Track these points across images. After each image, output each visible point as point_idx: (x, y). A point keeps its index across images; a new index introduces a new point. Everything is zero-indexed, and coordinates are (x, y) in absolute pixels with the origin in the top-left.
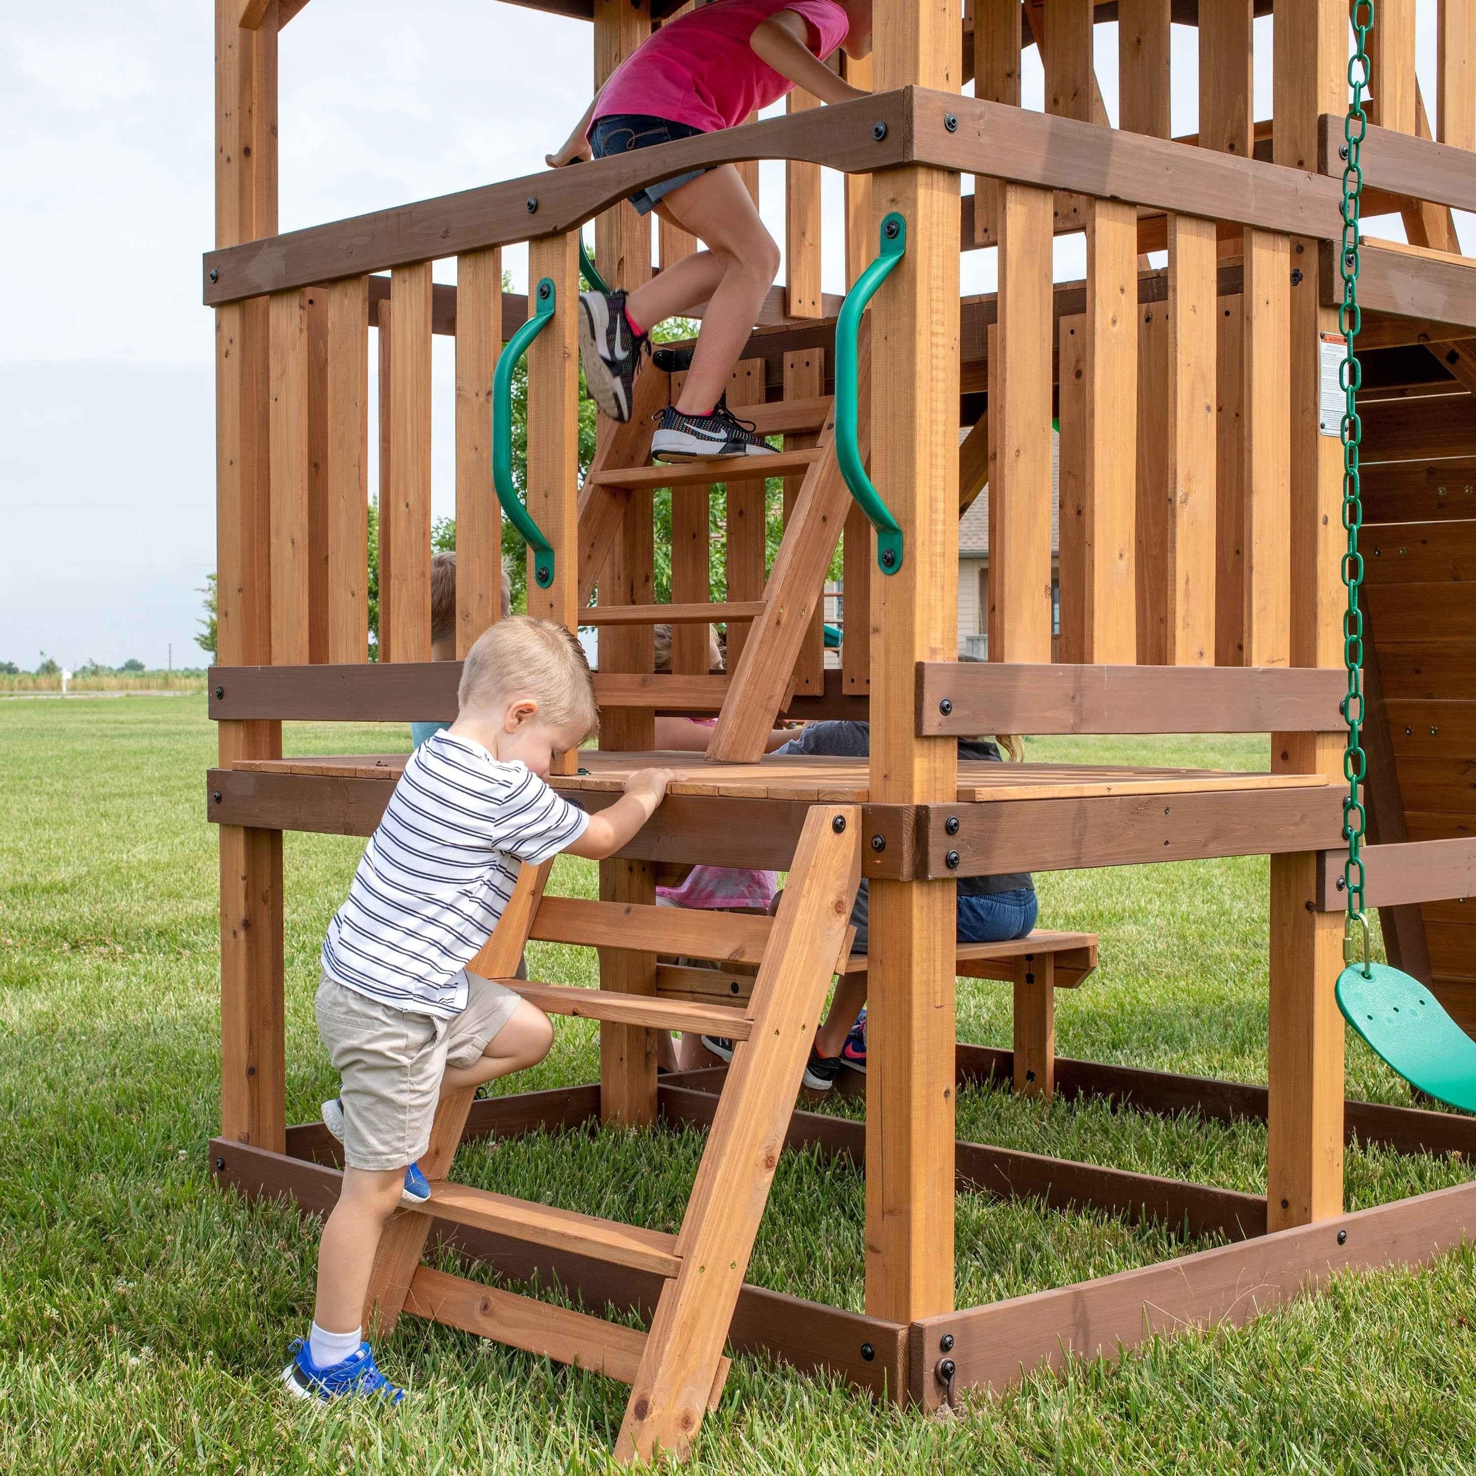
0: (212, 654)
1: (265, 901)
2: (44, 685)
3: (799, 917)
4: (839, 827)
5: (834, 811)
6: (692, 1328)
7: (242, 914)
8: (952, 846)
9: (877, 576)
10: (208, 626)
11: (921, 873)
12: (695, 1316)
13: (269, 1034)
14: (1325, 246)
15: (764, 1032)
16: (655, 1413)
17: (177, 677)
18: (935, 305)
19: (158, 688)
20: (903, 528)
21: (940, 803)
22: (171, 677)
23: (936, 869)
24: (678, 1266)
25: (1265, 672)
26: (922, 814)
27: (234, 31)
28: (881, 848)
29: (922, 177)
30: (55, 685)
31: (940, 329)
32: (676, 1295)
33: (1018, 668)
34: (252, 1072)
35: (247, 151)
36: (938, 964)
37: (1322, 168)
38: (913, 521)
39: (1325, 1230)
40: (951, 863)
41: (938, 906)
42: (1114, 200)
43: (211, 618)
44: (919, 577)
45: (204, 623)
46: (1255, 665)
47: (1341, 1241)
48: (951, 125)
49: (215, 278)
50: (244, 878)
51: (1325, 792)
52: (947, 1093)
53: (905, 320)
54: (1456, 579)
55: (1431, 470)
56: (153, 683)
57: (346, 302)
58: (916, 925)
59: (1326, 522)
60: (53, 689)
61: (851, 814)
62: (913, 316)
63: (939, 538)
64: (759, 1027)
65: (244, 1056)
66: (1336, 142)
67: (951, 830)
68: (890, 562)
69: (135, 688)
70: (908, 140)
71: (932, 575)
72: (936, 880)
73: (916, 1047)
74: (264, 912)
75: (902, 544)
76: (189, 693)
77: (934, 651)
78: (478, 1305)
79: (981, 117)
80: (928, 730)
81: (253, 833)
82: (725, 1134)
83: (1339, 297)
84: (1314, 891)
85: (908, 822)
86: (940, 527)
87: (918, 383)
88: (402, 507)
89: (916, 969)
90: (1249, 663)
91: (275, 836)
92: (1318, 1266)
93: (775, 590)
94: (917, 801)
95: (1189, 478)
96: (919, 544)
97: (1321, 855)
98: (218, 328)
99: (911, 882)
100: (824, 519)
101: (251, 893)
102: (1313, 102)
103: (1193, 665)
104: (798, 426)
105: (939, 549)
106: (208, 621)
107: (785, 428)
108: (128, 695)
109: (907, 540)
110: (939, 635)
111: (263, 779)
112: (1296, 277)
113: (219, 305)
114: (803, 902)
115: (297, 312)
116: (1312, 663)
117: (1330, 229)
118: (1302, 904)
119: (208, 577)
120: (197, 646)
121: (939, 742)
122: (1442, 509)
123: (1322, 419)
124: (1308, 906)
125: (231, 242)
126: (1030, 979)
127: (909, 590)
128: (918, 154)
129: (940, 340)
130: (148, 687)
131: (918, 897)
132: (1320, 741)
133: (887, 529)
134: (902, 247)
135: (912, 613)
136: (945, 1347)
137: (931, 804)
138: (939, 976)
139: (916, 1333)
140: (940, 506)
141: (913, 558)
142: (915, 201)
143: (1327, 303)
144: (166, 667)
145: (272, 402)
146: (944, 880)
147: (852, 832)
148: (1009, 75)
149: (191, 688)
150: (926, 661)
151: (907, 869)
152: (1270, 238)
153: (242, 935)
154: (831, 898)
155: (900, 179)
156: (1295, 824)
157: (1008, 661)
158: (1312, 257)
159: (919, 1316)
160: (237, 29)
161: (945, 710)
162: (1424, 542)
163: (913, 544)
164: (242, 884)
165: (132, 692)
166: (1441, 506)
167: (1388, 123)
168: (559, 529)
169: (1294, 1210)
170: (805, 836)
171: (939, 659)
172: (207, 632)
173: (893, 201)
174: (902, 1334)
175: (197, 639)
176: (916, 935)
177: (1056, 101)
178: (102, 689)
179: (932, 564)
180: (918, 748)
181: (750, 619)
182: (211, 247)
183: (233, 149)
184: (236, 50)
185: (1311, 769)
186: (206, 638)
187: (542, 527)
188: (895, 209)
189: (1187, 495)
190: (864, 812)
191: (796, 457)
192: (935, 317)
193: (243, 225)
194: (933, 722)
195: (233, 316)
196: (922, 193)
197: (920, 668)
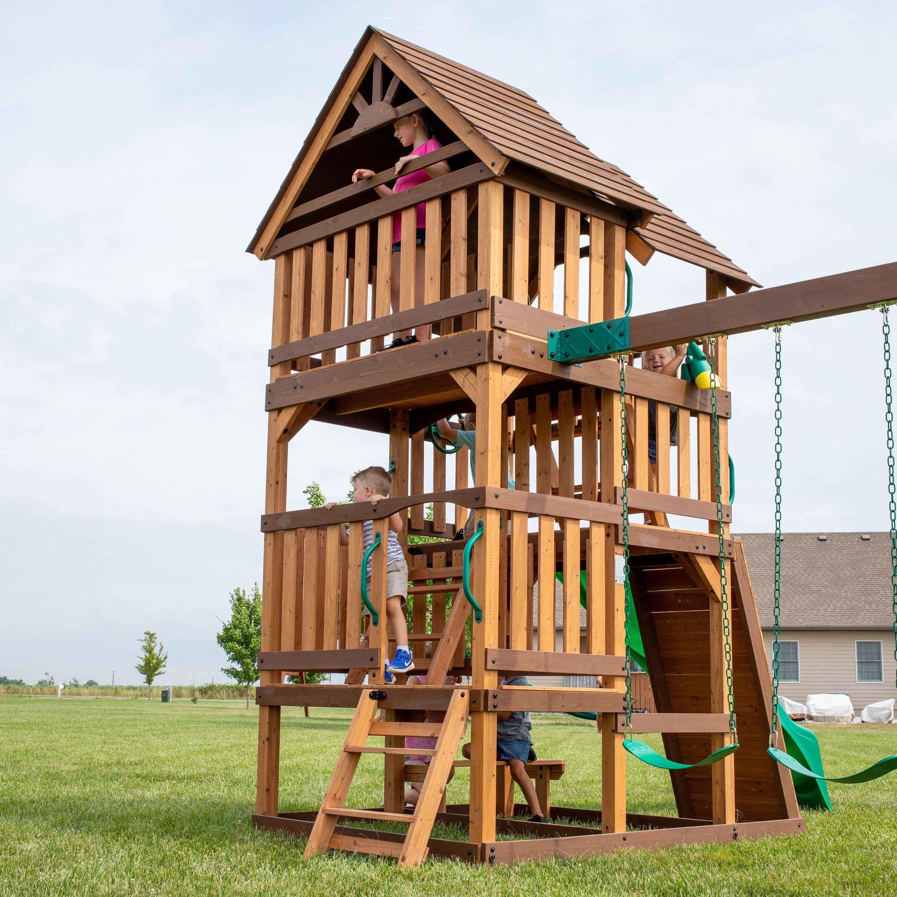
0: (145, 676)
1: (274, 731)
2: (47, 692)
3: (451, 721)
4: (463, 695)
5: (461, 691)
6: (418, 837)
7: (267, 736)
8: (495, 702)
9: (475, 623)
10: (144, 660)
11: (486, 709)
12: (419, 834)
13: (274, 778)
14: (616, 526)
15: (440, 754)
16: (407, 860)
17: (122, 689)
18: (492, 547)
19: (112, 695)
20: (482, 610)
21: (492, 689)
22: (119, 689)
23: (490, 708)
24: (414, 819)
25: (596, 656)
26: (487, 692)
27: (275, 444)
28: (474, 702)
29: (488, 511)
30: (53, 692)
31: (493, 553)
32: (414, 827)
33: (517, 651)
34: (268, 790)
35: (277, 483)
36: (491, 736)
37: (615, 503)
38: (485, 608)
39: (619, 835)
40: (495, 707)
41: (491, 718)
42: (547, 515)
43: (146, 656)
44: (486, 624)
45: (142, 658)
46: (593, 654)
47: (624, 839)
48: (497, 497)
49: (265, 524)
50: (268, 724)
51: (617, 695)
52: (494, 775)
53: (483, 551)
54: (686, 631)
55: (676, 594)
56: (109, 691)
57: (311, 534)
58: (485, 724)
59: (617, 610)
60: (52, 694)
61: (466, 692)
62: (485, 550)
63: (492, 613)
64: (439, 751)
65: (265, 784)
66: (620, 494)
67: (495, 697)
68: (479, 619)
69: (98, 695)
70: (484, 501)
71: (490, 623)
72: (490, 711)
73: (484, 761)
74: (274, 735)
75: (482, 614)
76: (130, 698)
77: (490, 645)
78: (352, 843)
79: (506, 493)
80: (489, 667)
81: (271, 707)
82: (428, 781)
83: (621, 541)
84: (614, 725)
85: (482, 694)
86: (493, 610)
87: (487, 568)
88: (329, 600)
89: (484, 738)
90: (591, 653)
91: (278, 708)
92: (616, 846)
93: (447, 630)
94: (485, 688)
95: (571, 596)
96: (486, 614)
97: (616, 714)
98: (265, 539)
99: (483, 712)
100: (464, 607)
101: (270, 729)
102: (613, 483)
103: (572, 653)
104: (456, 575)
105: (492, 616)
106: (144, 657)
107: (453, 576)
108: (97, 698)
109: (483, 613)
110: (492, 640)
111: (277, 689)
112: (608, 535)
113: (266, 532)
114: (452, 717)
115: (294, 536)
116: (613, 654)
117: (619, 521)
118: (611, 730)
119: (145, 633)
120: (137, 672)
121: (492, 672)
122: (679, 607)
123: (616, 579)
124: (613, 731)
125: (271, 512)
126: (541, 777)
127: (483, 627)
128: (487, 505)
129: (493, 557)
130: (106, 695)
131: (485, 716)
132: (616, 679)
133: (478, 610)
134: (482, 530)
135: (484, 634)
136: (492, 851)
137: (489, 689)
138: (491, 740)
139: (484, 845)
140: (493, 604)
141: (485, 618)
142: (486, 518)
143: (617, 543)
144: (111, 684)
145: (284, 565)
146: (493, 712)
147: (466, 697)
148: (526, 465)
149: (130, 695)
150: (488, 648)
151: (482, 708)
152: (598, 524)
153: (266, 743)
154: (460, 716)
155: (482, 511)
156: (607, 704)
157: (513, 649)
158: (613, 529)
159: (484, 841)
160: (276, 444)
161: (493, 662)
162: (675, 618)
163: (485, 614)
164: (267, 726)
165: (99, 697)
166: (680, 606)
167: (638, 487)
168: (380, 607)
169: (610, 830)
170: (453, 698)
171: (492, 648)
172: (143, 663)
173: (480, 517)
174: (480, 846)
175: (137, 668)
176: (485, 727)
177: (540, 474)
178: (80, 695)
179: (490, 620)
180: (486, 673)
181: (438, 640)
182: (264, 514)
183: (273, 482)
184: (275, 450)
185: (613, 687)
186: (142, 667)
187: (375, 607)
188: (481, 519)
189: (570, 601)
190: (470, 691)
191: (455, 586)
192: (492, 550)
193: (275, 508)
194: (490, 666)
195: (271, 536)
196: (488, 516)
197: (486, 649)
